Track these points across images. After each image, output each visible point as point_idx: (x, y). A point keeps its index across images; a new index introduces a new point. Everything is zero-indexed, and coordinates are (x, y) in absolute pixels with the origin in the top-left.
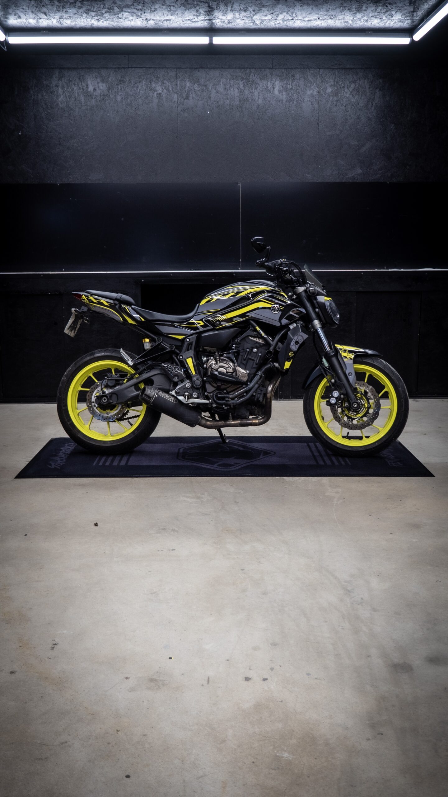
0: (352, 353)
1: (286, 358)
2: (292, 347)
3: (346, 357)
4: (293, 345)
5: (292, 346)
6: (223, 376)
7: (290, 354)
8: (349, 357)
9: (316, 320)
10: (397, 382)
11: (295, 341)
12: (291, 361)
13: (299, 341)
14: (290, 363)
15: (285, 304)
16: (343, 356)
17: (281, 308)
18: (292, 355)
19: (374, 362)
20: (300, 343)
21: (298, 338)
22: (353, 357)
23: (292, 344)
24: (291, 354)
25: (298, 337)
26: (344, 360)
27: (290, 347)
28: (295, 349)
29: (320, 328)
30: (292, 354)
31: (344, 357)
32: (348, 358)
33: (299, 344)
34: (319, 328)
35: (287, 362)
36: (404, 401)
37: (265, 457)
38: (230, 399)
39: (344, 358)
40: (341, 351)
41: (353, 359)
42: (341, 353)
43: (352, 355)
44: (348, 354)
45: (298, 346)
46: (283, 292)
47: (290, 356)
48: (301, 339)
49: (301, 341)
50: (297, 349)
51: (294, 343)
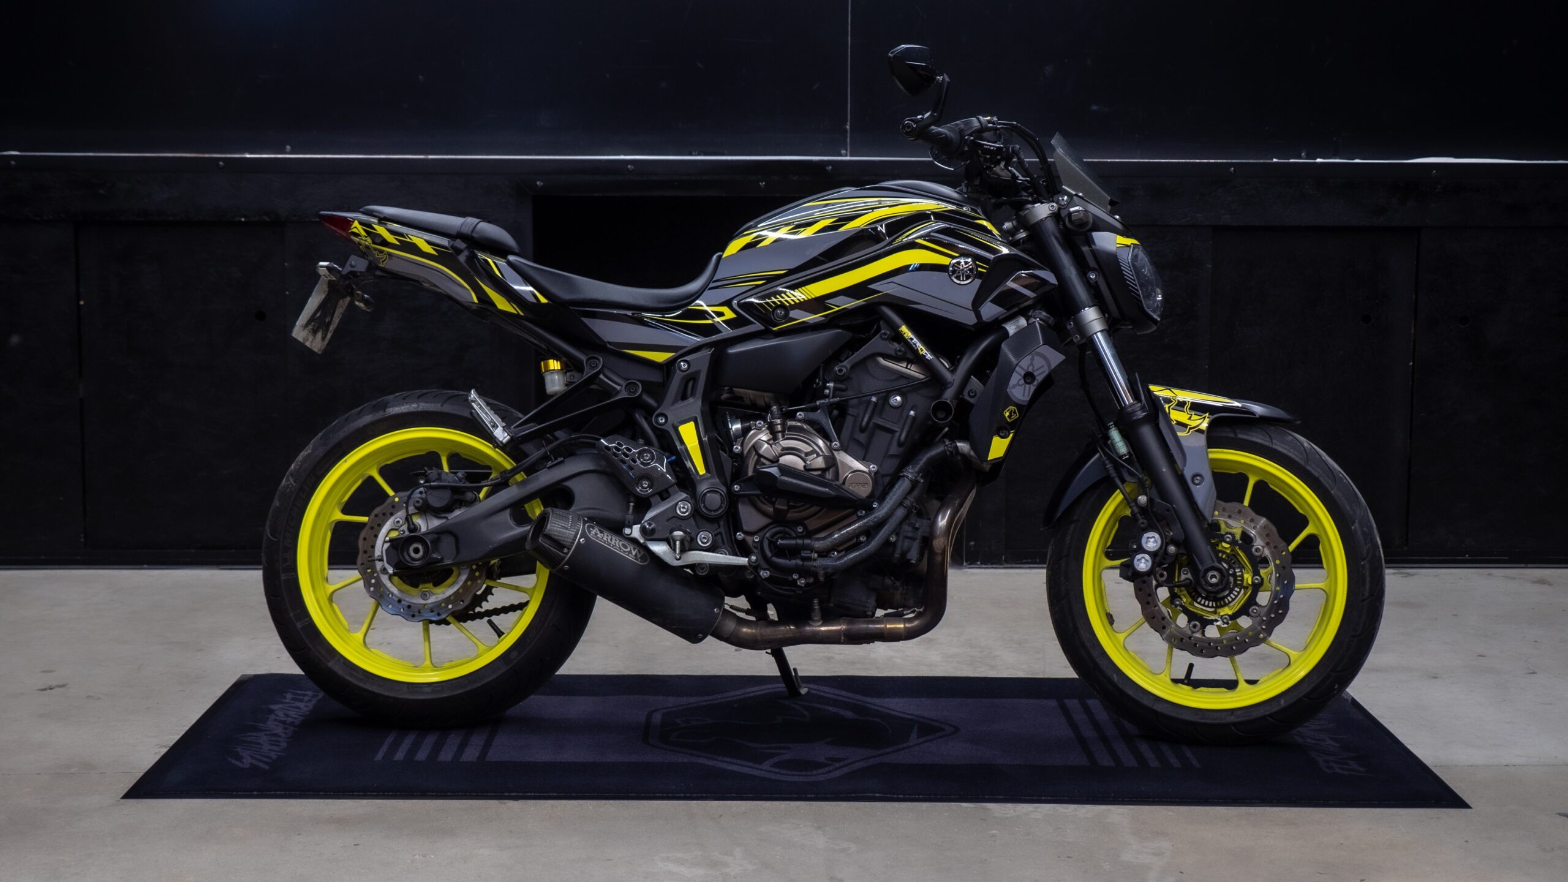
0: (1206, 413)
1: (995, 426)
2: (1013, 390)
3: (1185, 425)
4: (1018, 384)
5: (1014, 387)
6: (794, 481)
7: (1007, 414)
8: (1193, 424)
9: (1090, 307)
10: (1348, 507)
11: (1023, 373)
12: (1011, 435)
13: (1036, 374)
14: (1007, 441)
15: (991, 256)
16: (1174, 423)
17: (979, 269)
18: (1014, 417)
19: (1274, 441)
20: (1040, 379)
21: (1031, 364)
22: (1204, 426)
23: (1015, 383)
24: (1010, 413)
25: (1032, 359)
26: (1179, 434)
27: (1008, 390)
28: (1022, 398)
29: (1101, 331)
30: (1015, 413)
31: (1179, 423)
32: (1190, 429)
33: (1035, 383)
34: (1099, 334)
35: (996, 440)
36: (1367, 566)
37: (926, 742)
38: (816, 552)
39: (1177, 427)
40: (1169, 407)
41: (1205, 433)
42: (1168, 412)
43: (1202, 420)
44: (1192, 415)
45: (1033, 388)
46: (985, 220)
47: (1008, 419)
48: (1042, 367)
49: (1044, 372)
50: (1028, 398)
51: (1020, 377)
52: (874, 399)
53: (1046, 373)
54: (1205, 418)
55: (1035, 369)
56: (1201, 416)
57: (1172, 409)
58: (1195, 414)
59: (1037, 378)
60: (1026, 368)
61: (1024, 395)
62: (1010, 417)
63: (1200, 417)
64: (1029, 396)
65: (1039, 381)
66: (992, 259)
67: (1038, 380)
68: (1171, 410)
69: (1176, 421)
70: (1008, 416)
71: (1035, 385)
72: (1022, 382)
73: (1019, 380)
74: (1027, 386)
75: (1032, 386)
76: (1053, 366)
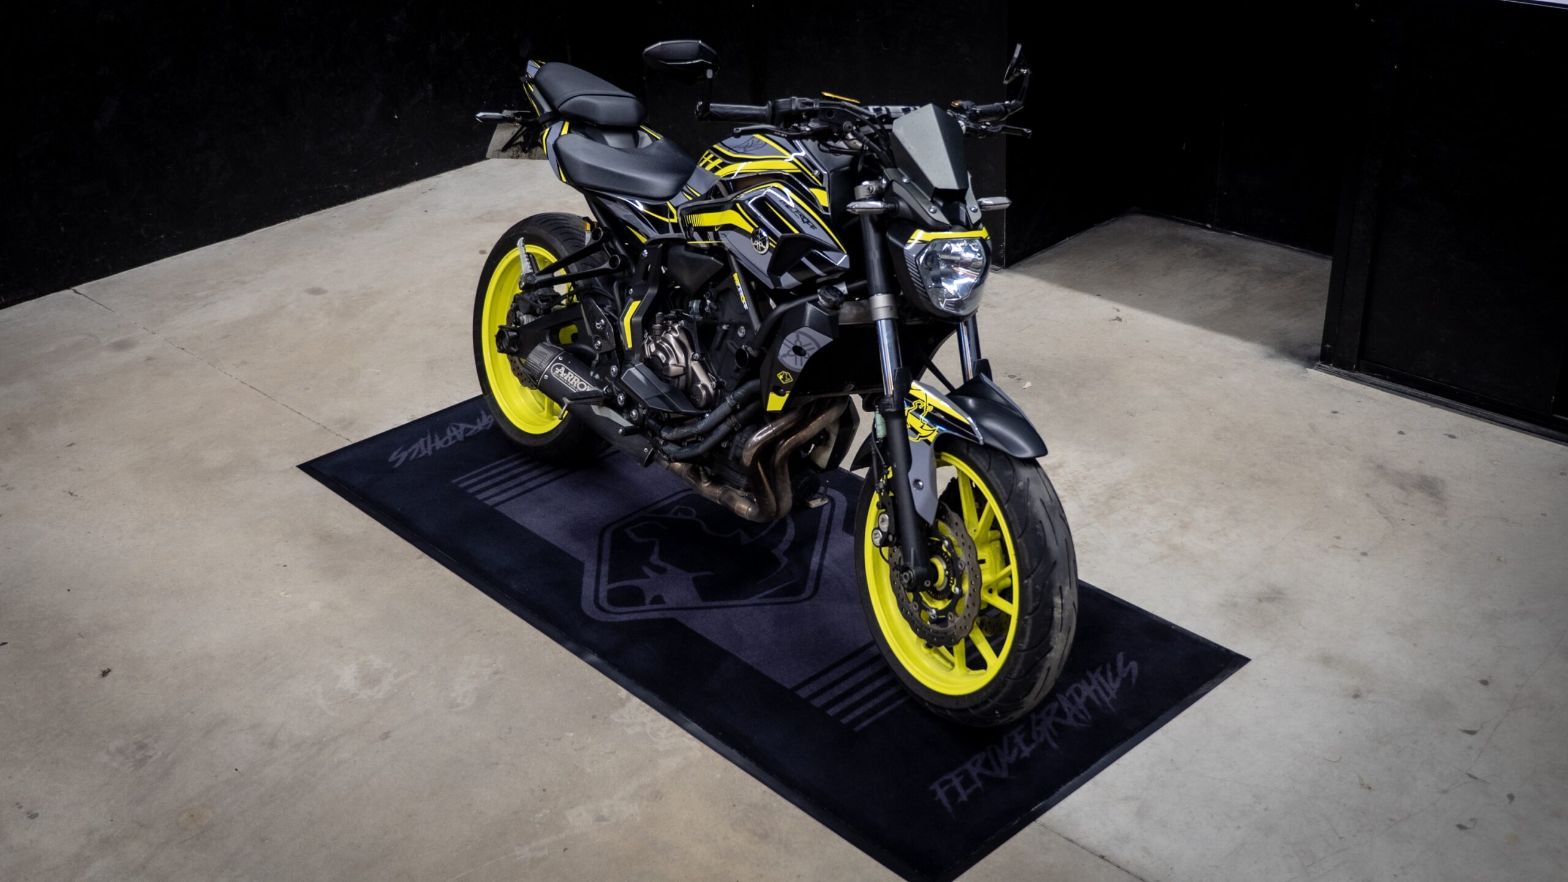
1: (772, 385)
2: (784, 359)
3: (917, 432)
4: (788, 354)
5: (784, 356)
7: (781, 377)
8: (923, 433)
9: (883, 293)
11: (792, 346)
12: (787, 395)
13: (805, 348)
14: (784, 398)
15: (779, 234)
16: (908, 427)
17: (771, 244)
18: (788, 381)
19: (992, 472)
20: (811, 353)
21: (800, 341)
22: (932, 438)
23: (786, 353)
24: (784, 376)
25: (798, 337)
26: (910, 438)
27: (779, 357)
28: (794, 366)
29: (885, 319)
30: (788, 377)
31: (912, 429)
32: (920, 437)
33: (807, 356)
34: (883, 321)
35: (772, 396)
38: (663, 439)
39: (910, 432)
40: (909, 411)
41: (932, 445)
42: (906, 414)
43: (932, 432)
44: (924, 424)
45: (805, 360)
46: (823, 189)
47: (782, 381)
48: (810, 344)
49: (813, 348)
50: (802, 368)
51: (789, 349)
52: (725, 327)
53: (816, 349)
54: (934, 430)
55: (803, 345)
56: (932, 427)
57: (911, 413)
58: (928, 425)
59: (808, 352)
61: (796, 364)
62: (784, 379)
63: (931, 429)
64: (802, 365)
65: (810, 355)
66: (779, 237)
67: (808, 354)
68: (909, 415)
69: (911, 426)
70: (782, 379)
71: (806, 358)
72: (792, 353)
73: (789, 351)
74: (799, 357)
75: (803, 358)
76: (822, 346)
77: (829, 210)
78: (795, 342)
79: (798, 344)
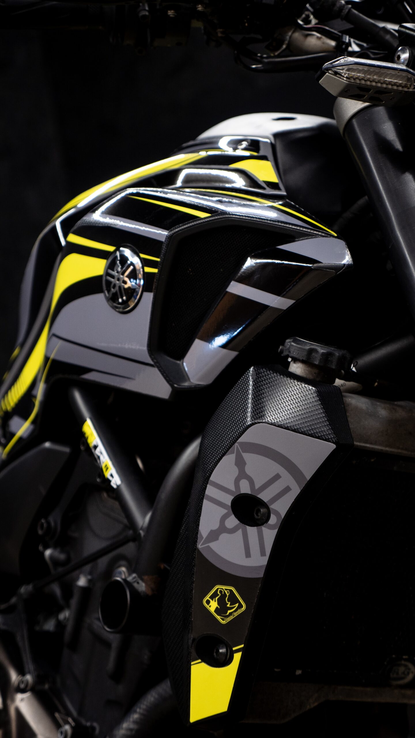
4: (222, 529)
5: (214, 535)
7: (213, 606)
11: (228, 500)
12: (237, 657)
24: (221, 602)
27: (200, 546)
30: (233, 599)
33: (273, 520)
46: (264, 158)
47: (219, 618)
48: (277, 477)
49: (287, 489)
50: (264, 561)
51: (224, 511)
53: (296, 491)
55: (257, 486)
60: (232, 488)
61: (248, 554)
62: (222, 610)
64: (263, 554)
65: (283, 514)
67: (277, 514)
70: (217, 610)
71: (271, 527)
72: (232, 521)
73: (223, 519)
74: (252, 531)
75: (264, 529)
76: (308, 474)
77: (281, 186)
78: (237, 482)
79: (245, 488)
